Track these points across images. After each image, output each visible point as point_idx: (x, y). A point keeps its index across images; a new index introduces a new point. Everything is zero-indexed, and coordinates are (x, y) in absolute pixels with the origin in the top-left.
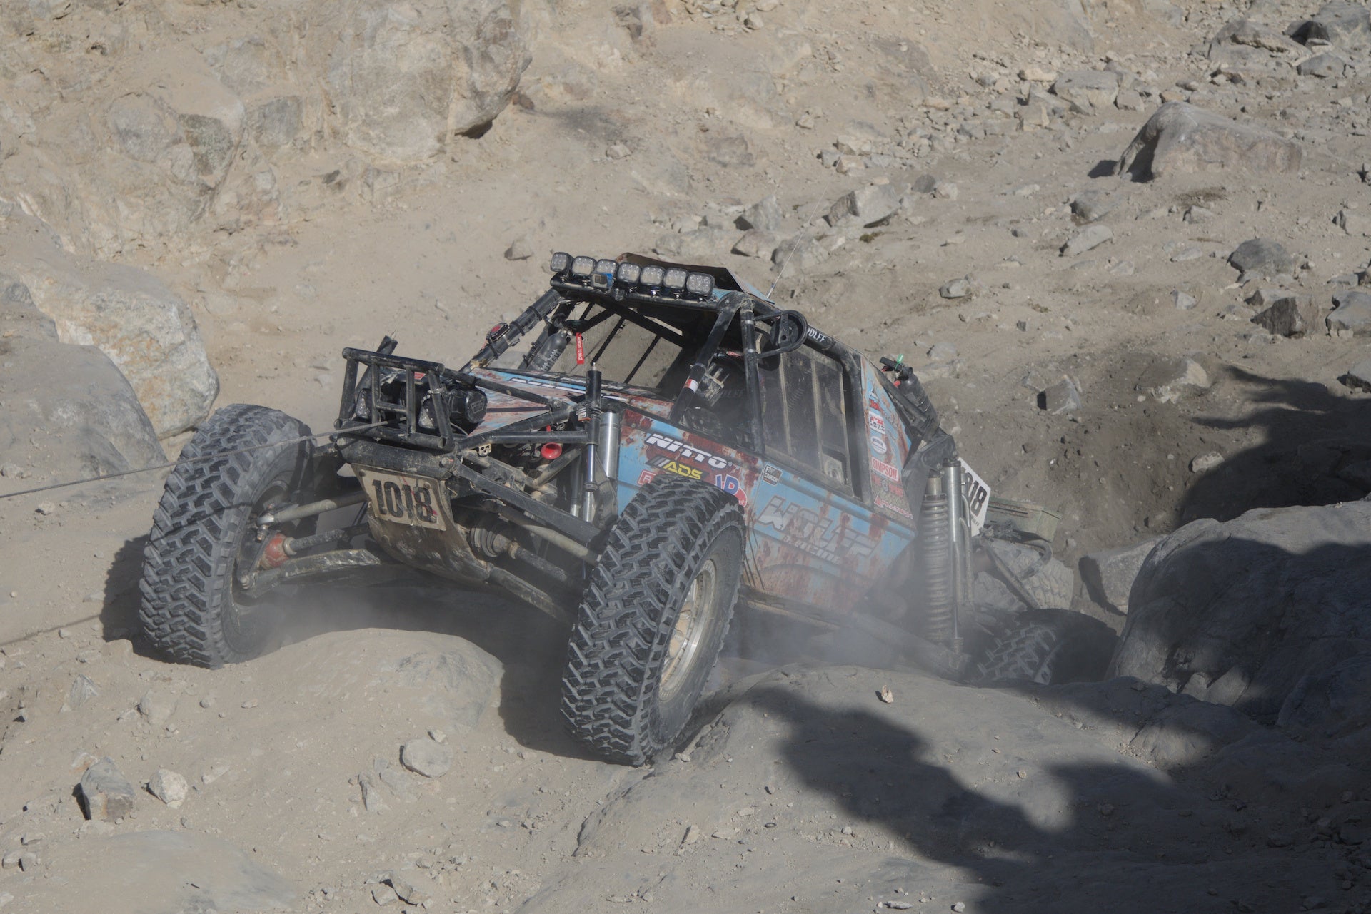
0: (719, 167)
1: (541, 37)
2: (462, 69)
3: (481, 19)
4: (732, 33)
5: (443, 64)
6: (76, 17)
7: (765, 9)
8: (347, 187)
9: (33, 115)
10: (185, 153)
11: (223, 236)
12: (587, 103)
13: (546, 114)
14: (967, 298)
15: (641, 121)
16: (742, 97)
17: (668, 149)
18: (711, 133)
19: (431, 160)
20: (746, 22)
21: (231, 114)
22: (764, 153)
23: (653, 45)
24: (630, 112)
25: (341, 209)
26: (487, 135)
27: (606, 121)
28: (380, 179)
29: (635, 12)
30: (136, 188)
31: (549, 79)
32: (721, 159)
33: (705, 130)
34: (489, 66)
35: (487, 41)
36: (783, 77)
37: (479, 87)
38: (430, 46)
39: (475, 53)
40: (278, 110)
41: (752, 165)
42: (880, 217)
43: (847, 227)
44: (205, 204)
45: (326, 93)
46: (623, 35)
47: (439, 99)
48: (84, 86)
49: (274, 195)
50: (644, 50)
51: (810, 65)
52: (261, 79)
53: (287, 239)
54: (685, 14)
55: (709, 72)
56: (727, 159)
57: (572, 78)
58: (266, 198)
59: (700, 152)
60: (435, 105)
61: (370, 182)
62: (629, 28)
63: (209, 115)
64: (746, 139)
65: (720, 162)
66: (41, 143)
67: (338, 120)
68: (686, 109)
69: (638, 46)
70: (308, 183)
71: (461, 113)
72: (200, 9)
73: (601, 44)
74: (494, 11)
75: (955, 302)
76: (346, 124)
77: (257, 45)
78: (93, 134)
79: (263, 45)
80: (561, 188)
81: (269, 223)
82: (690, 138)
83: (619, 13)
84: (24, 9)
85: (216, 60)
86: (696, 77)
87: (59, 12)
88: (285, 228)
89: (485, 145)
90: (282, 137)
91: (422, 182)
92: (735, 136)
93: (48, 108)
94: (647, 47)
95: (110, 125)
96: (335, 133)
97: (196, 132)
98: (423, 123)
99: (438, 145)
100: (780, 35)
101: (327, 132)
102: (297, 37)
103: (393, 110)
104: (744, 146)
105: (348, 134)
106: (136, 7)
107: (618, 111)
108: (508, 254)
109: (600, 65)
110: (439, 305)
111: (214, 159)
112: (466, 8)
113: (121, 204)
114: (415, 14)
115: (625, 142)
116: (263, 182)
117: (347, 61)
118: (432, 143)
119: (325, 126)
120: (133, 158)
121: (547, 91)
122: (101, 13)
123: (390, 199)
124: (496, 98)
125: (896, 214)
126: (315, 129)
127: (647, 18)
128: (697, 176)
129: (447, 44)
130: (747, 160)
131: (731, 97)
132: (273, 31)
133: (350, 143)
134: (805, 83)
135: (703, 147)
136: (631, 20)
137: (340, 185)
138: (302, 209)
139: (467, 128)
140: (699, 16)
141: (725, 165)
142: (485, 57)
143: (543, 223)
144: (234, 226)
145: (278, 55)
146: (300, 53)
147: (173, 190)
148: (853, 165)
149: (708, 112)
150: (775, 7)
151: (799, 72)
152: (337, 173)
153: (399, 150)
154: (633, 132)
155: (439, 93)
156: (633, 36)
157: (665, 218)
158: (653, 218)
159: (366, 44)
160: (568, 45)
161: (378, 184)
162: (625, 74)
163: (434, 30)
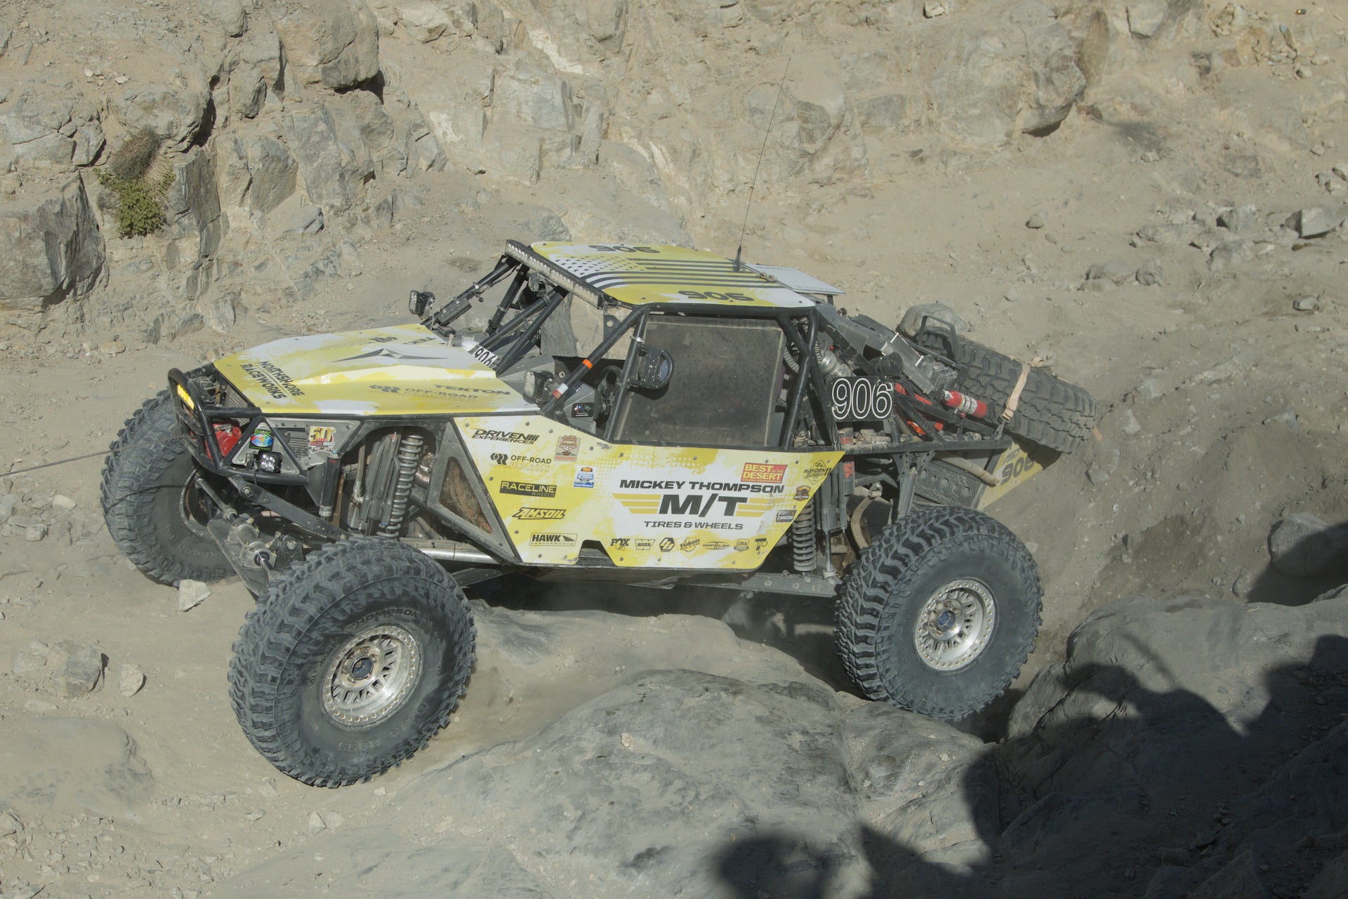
0: (1232, 177)
1: (1126, 68)
2: (1032, 87)
3: (1050, 54)
4: (1283, 79)
5: (1015, 83)
6: (746, 27)
7: (1318, 62)
8: (928, 161)
9: (691, 92)
10: (793, 127)
11: (815, 187)
12: (1145, 119)
13: (1110, 124)
14: (1309, 312)
15: (1179, 136)
16: (1271, 126)
17: (1193, 159)
18: (1232, 151)
19: (999, 149)
20: (1298, 72)
21: (832, 104)
22: (1272, 169)
23: (1218, 81)
24: (1174, 129)
25: (920, 176)
26: (1053, 135)
27: (1153, 134)
28: (956, 158)
29: (1208, 57)
30: (754, 148)
31: (1120, 99)
32: (1234, 170)
33: (1227, 148)
34: (1051, 88)
35: (1052, 70)
36: (1315, 114)
37: (1042, 102)
38: (1007, 69)
39: (1042, 78)
40: (884, 104)
41: (1258, 178)
42: (1320, 231)
43: (1283, 237)
44: (804, 164)
45: (928, 95)
46: (1193, 73)
47: (1010, 107)
48: (733, 75)
49: (863, 162)
50: (1208, 84)
51: (1340, 108)
52: (881, 81)
53: (868, 194)
54: (1253, 61)
55: (1249, 105)
56: (1239, 171)
57: (1138, 101)
58: (857, 164)
59: (1219, 163)
60: (1007, 111)
61: (945, 159)
62: (1199, 67)
63: (817, 103)
64: (1259, 158)
65: (1232, 173)
66: (693, 111)
67: (933, 115)
68: (1221, 131)
69: (1204, 81)
70: (898, 156)
71: (1027, 118)
72: (851, 29)
73: (1171, 77)
74: (1061, 50)
75: (1303, 313)
76: (940, 117)
77: (881, 57)
78: (732, 108)
79: (886, 57)
80: (1096, 179)
81: (857, 181)
82: (1214, 153)
83: (1196, 56)
84: (701, 19)
85: (848, 64)
86: (1237, 109)
87: (733, 23)
88: (868, 185)
89: (1050, 141)
90: (887, 122)
91: (987, 163)
92: (1248, 155)
93: (703, 88)
94: (1213, 82)
95: (745, 103)
96: (930, 123)
97: (807, 114)
98: (997, 122)
99: (1005, 139)
100: (1323, 84)
101: (924, 121)
102: (914, 54)
103: (976, 112)
104: (1254, 164)
105: (939, 125)
106: (797, 23)
107: (1165, 127)
108: (1027, 224)
109: (1168, 92)
110: (952, 255)
111: (817, 134)
112: (1040, 45)
113: (740, 158)
114: (1001, 46)
115: (1159, 150)
116: (856, 153)
117: (946, 74)
118: (1001, 137)
119: (924, 117)
120: (756, 127)
121: (1117, 107)
122: (767, 26)
123: (960, 173)
124: (1053, 111)
125: (1334, 230)
126: (914, 118)
127: (1217, 62)
128: (1210, 181)
129: (1020, 69)
130: (1256, 173)
131: (1262, 126)
132: (897, 48)
133: (941, 130)
134: (1332, 121)
135: (1222, 160)
136: (1205, 62)
137: (922, 160)
138: (891, 174)
139: (1032, 129)
140: (1265, 63)
141: (1237, 175)
142: (1049, 81)
143: (1066, 203)
144: (825, 181)
145: (897, 64)
146: (914, 65)
147: (780, 152)
148: (1338, 186)
149: (1238, 135)
150: (1326, 62)
151: (1330, 112)
152: (921, 151)
153: (977, 139)
154: (1170, 143)
155: (1010, 103)
156: (1201, 74)
157: (1167, 209)
158: (1158, 208)
159: (962, 64)
160: (1145, 75)
161: (953, 162)
162: (1185, 101)
163: (1013, 58)
